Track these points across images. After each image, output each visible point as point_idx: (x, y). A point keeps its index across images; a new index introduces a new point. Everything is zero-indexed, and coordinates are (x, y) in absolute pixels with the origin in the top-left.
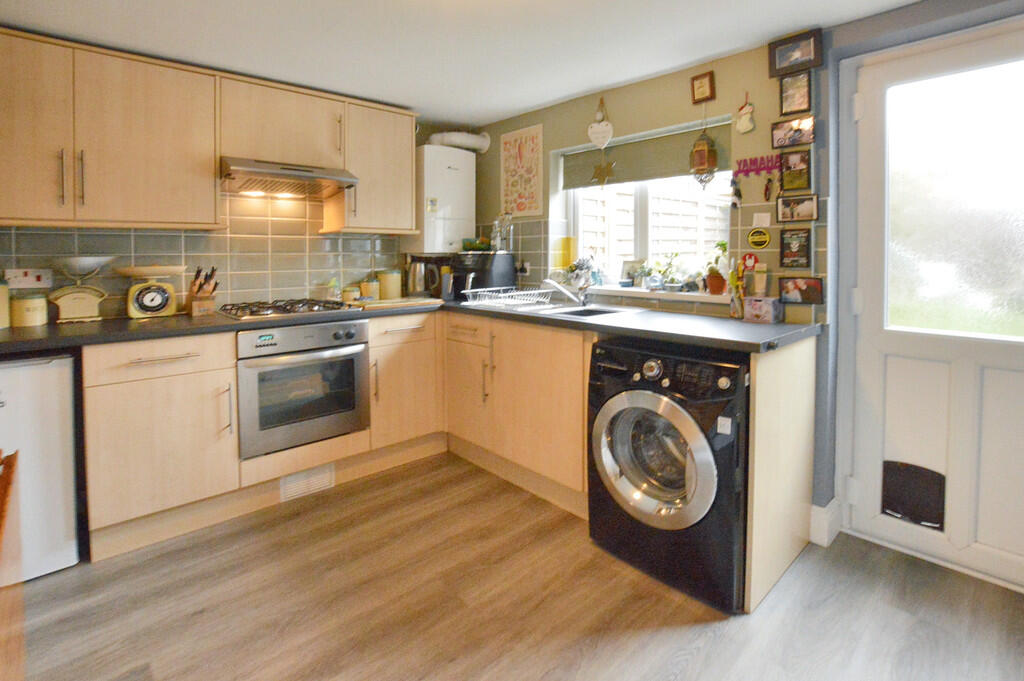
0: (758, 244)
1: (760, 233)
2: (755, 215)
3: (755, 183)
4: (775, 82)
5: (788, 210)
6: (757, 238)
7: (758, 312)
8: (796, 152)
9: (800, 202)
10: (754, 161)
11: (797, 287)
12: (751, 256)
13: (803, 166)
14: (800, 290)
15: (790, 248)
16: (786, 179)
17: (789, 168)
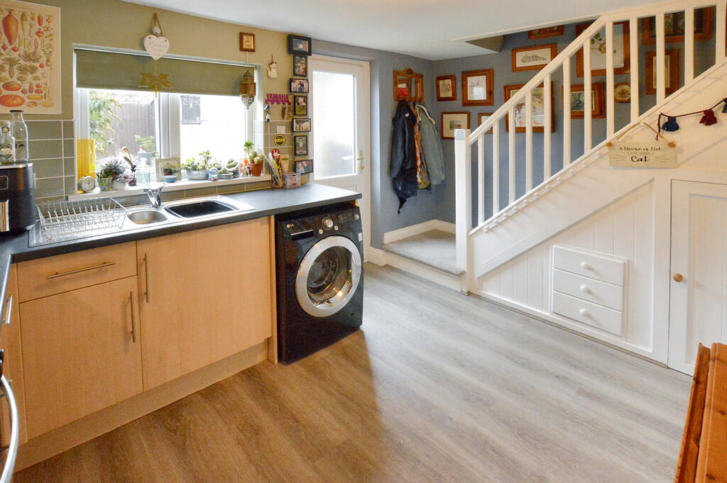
0: (280, 143)
1: (280, 137)
2: (278, 127)
3: (277, 108)
4: (291, 57)
5: (298, 126)
6: (279, 140)
7: (294, 182)
8: (302, 97)
9: (303, 122)
10: (275, 96)
11: (303, 166)
12: (276, 150)
13: (304, 104)
14: (304, 167)
15: (299, 146)
16: (297, 109)
17: (298, 104)
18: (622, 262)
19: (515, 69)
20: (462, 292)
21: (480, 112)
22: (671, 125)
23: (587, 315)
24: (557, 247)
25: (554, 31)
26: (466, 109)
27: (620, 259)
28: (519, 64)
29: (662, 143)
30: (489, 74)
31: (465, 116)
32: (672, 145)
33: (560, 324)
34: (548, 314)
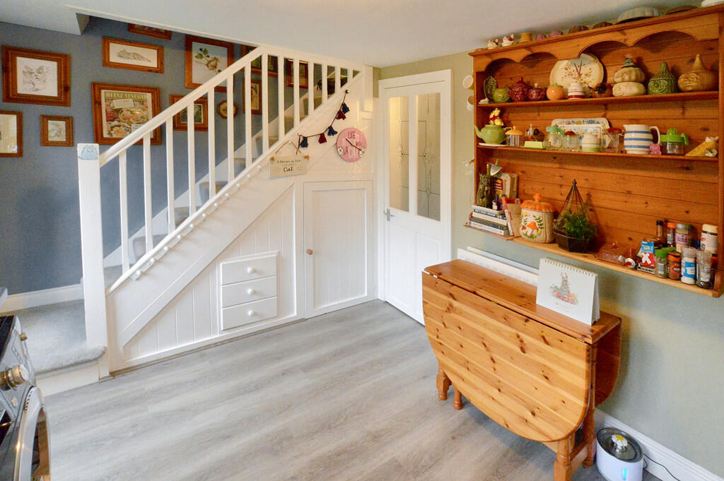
18: (275, 255)
19: (107, 63)
20: (102, 380)
21: (44, 113)
22: (304, 143)
23: (255, 314)
24: (225, 263)
25: (162, 33)
26: (13, 106)
27: (271, 254)
28: (114, 58)
29: (300, 156)
30: (64, 62)
31: (14, 119)
32: (307, 157)
33: (233, 337)
34: (218, 336)
